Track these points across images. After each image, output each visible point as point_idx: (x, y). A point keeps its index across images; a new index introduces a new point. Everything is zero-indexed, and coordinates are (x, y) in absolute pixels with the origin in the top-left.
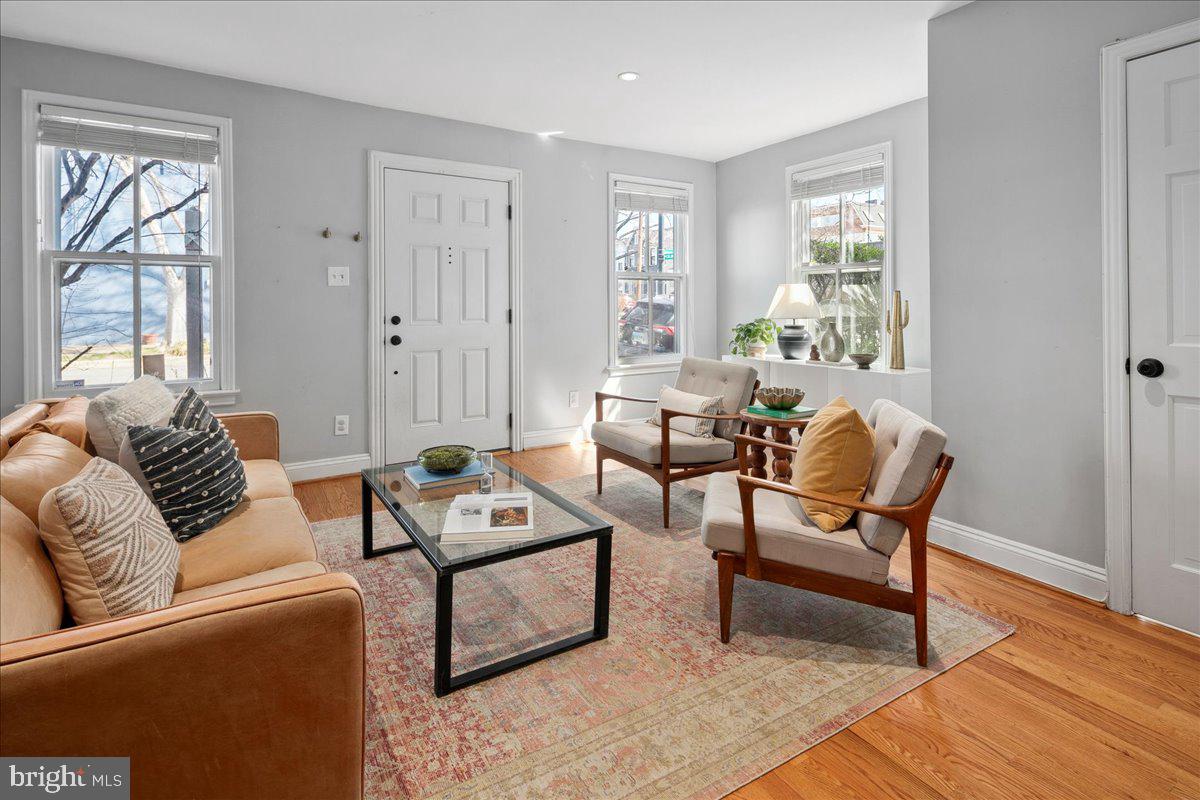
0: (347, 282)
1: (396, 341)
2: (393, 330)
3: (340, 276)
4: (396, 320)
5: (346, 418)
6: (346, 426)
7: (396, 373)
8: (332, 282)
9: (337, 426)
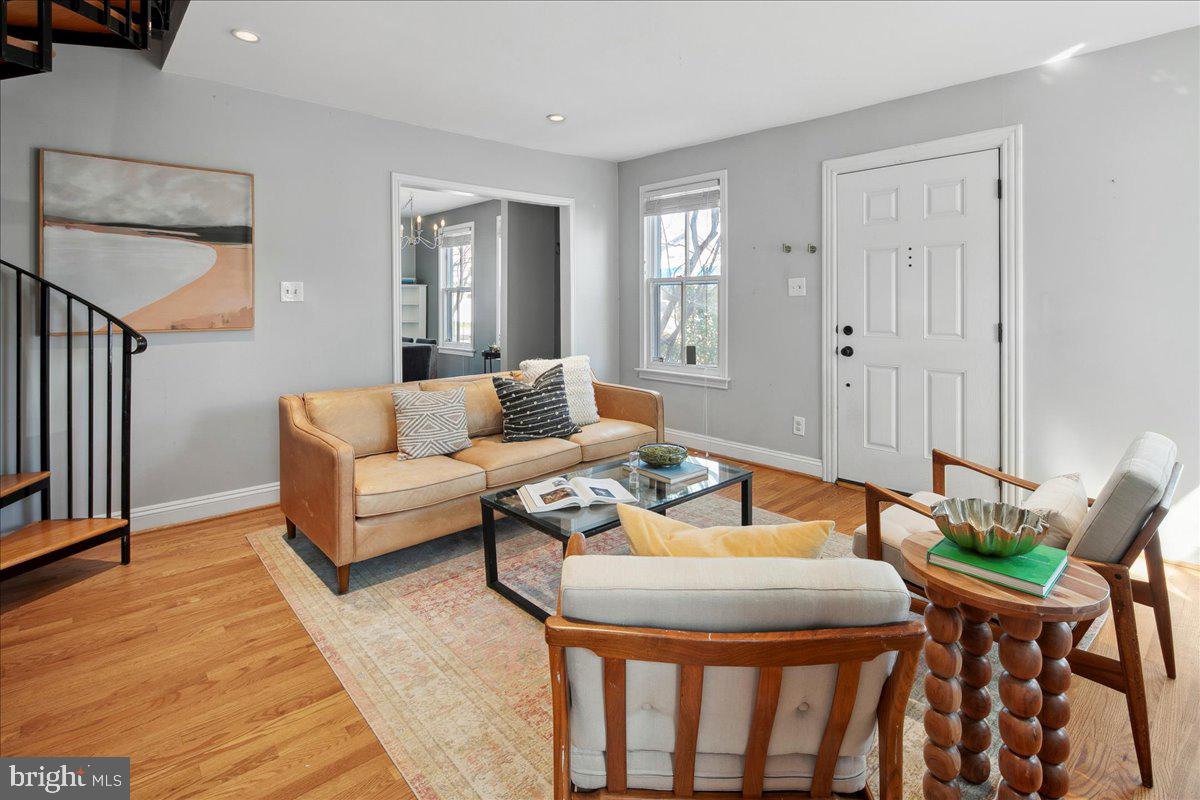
0: (804, 292)
1: (847, 352)
2: (846, 341)
3: (798, 287)
4: (848, 330)
5: (802, 420)
6: (803, 427)
7: (848, 385)
8: (792, 293)
9: (795, 425)
